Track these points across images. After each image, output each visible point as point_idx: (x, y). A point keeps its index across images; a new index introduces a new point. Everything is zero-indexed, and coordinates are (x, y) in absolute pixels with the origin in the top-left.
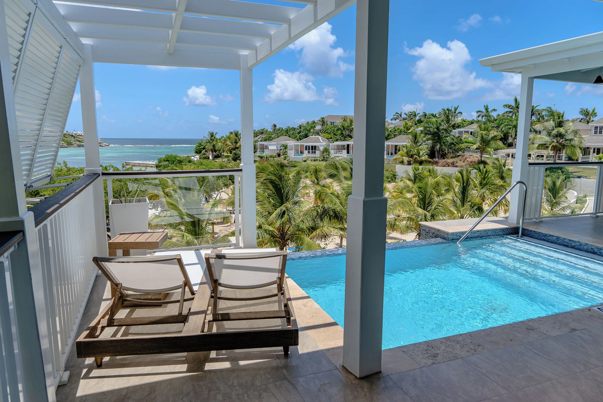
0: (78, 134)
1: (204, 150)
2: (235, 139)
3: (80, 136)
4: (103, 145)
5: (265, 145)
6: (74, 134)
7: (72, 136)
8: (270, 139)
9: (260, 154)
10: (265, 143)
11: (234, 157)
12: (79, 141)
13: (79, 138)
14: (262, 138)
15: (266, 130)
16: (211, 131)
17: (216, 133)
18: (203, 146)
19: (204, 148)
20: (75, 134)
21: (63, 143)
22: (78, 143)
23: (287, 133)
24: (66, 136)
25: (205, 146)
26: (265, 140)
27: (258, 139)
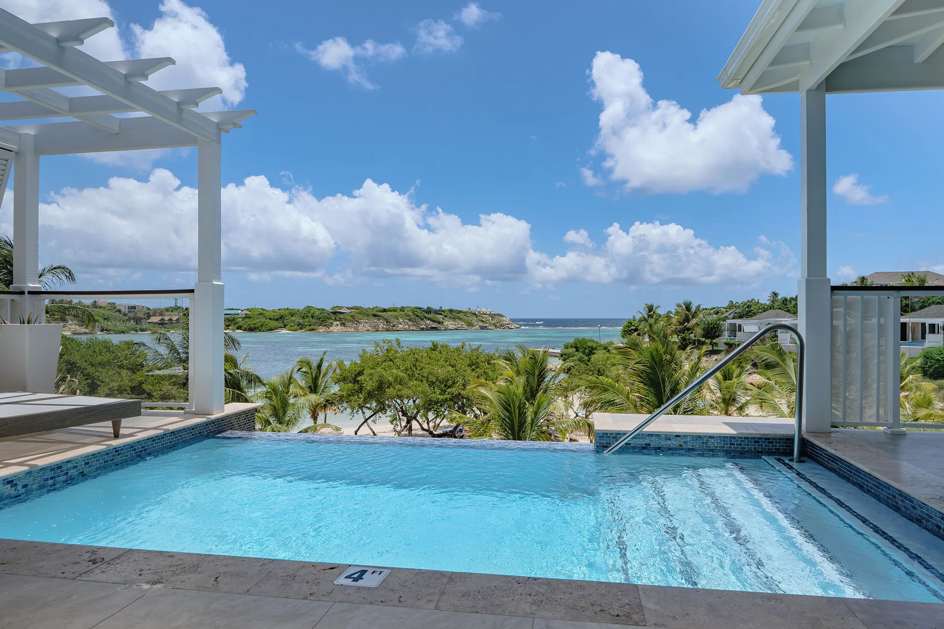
0: (482, 312)
1: (636, 333)
2: (686, 314)
3: (484, 314)
4: (513, 327)
5: (737, 325)
6: (477, 312)
7: (475, 314)
8: (750, 315)
9: (728, 340)
10: (738, 322)
11: (682, 343)
12: (483, 321)
13: (482, 317)
14: (736, 313)
15: (756, 301)
16: (649, 303)
17: (658, 307)
18: (634, 326)
19: (636, 330)
20: (479, 312)
21: (463, 323)
22: (481, 324)
23: (786, 305)
24: (468, 315)
25: (637, 327)
26: (741, 317)
27: (729, 315)
